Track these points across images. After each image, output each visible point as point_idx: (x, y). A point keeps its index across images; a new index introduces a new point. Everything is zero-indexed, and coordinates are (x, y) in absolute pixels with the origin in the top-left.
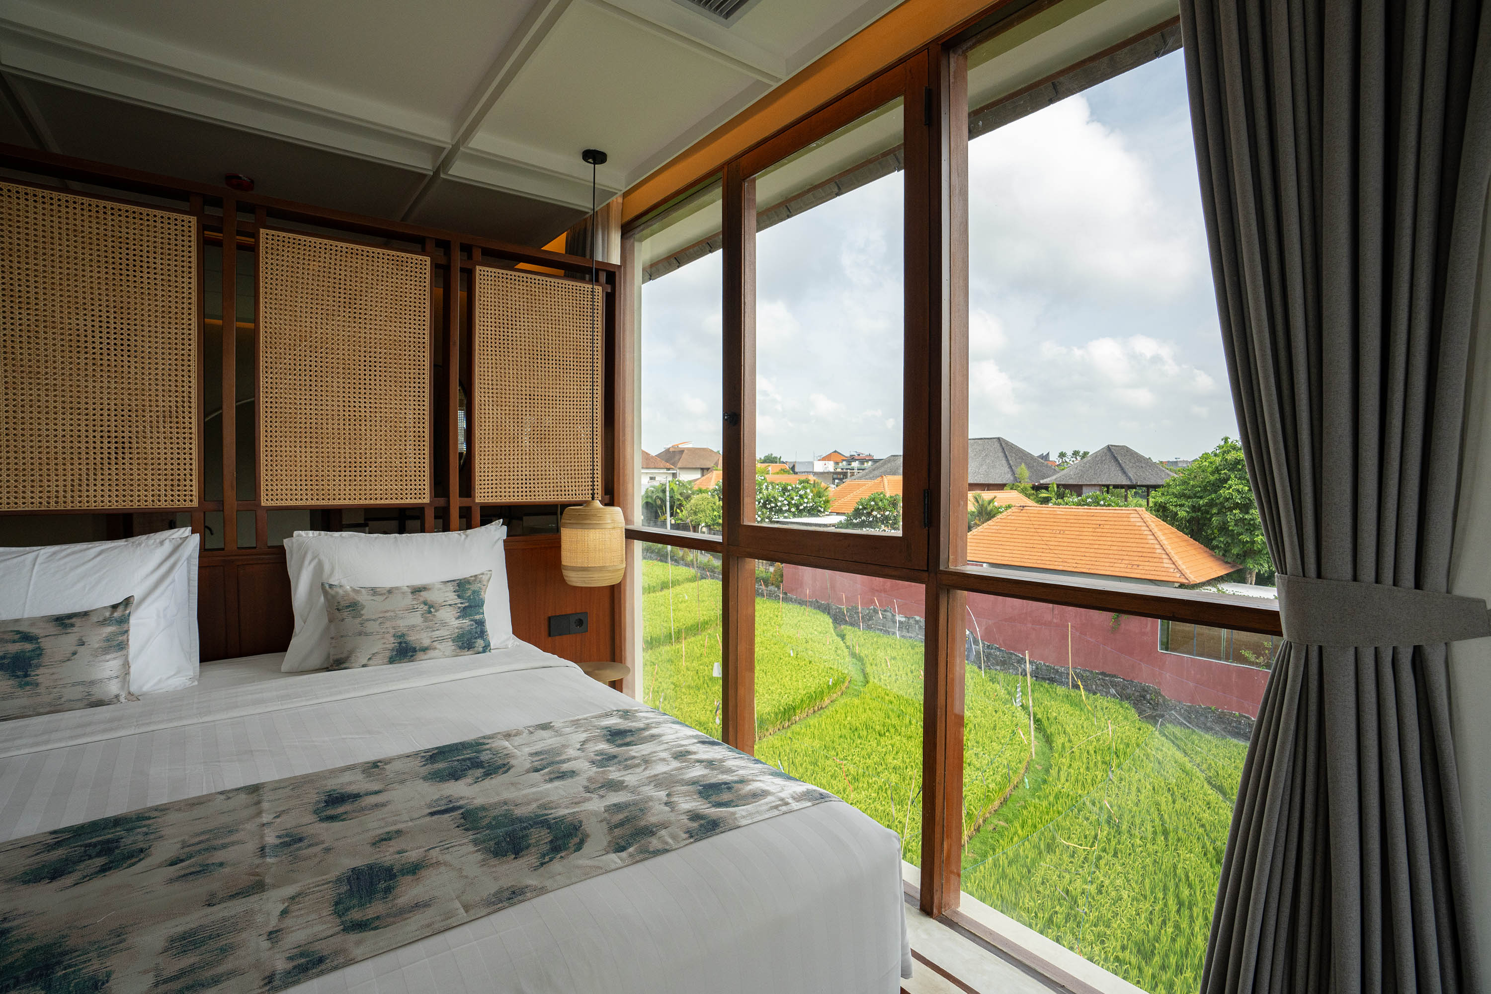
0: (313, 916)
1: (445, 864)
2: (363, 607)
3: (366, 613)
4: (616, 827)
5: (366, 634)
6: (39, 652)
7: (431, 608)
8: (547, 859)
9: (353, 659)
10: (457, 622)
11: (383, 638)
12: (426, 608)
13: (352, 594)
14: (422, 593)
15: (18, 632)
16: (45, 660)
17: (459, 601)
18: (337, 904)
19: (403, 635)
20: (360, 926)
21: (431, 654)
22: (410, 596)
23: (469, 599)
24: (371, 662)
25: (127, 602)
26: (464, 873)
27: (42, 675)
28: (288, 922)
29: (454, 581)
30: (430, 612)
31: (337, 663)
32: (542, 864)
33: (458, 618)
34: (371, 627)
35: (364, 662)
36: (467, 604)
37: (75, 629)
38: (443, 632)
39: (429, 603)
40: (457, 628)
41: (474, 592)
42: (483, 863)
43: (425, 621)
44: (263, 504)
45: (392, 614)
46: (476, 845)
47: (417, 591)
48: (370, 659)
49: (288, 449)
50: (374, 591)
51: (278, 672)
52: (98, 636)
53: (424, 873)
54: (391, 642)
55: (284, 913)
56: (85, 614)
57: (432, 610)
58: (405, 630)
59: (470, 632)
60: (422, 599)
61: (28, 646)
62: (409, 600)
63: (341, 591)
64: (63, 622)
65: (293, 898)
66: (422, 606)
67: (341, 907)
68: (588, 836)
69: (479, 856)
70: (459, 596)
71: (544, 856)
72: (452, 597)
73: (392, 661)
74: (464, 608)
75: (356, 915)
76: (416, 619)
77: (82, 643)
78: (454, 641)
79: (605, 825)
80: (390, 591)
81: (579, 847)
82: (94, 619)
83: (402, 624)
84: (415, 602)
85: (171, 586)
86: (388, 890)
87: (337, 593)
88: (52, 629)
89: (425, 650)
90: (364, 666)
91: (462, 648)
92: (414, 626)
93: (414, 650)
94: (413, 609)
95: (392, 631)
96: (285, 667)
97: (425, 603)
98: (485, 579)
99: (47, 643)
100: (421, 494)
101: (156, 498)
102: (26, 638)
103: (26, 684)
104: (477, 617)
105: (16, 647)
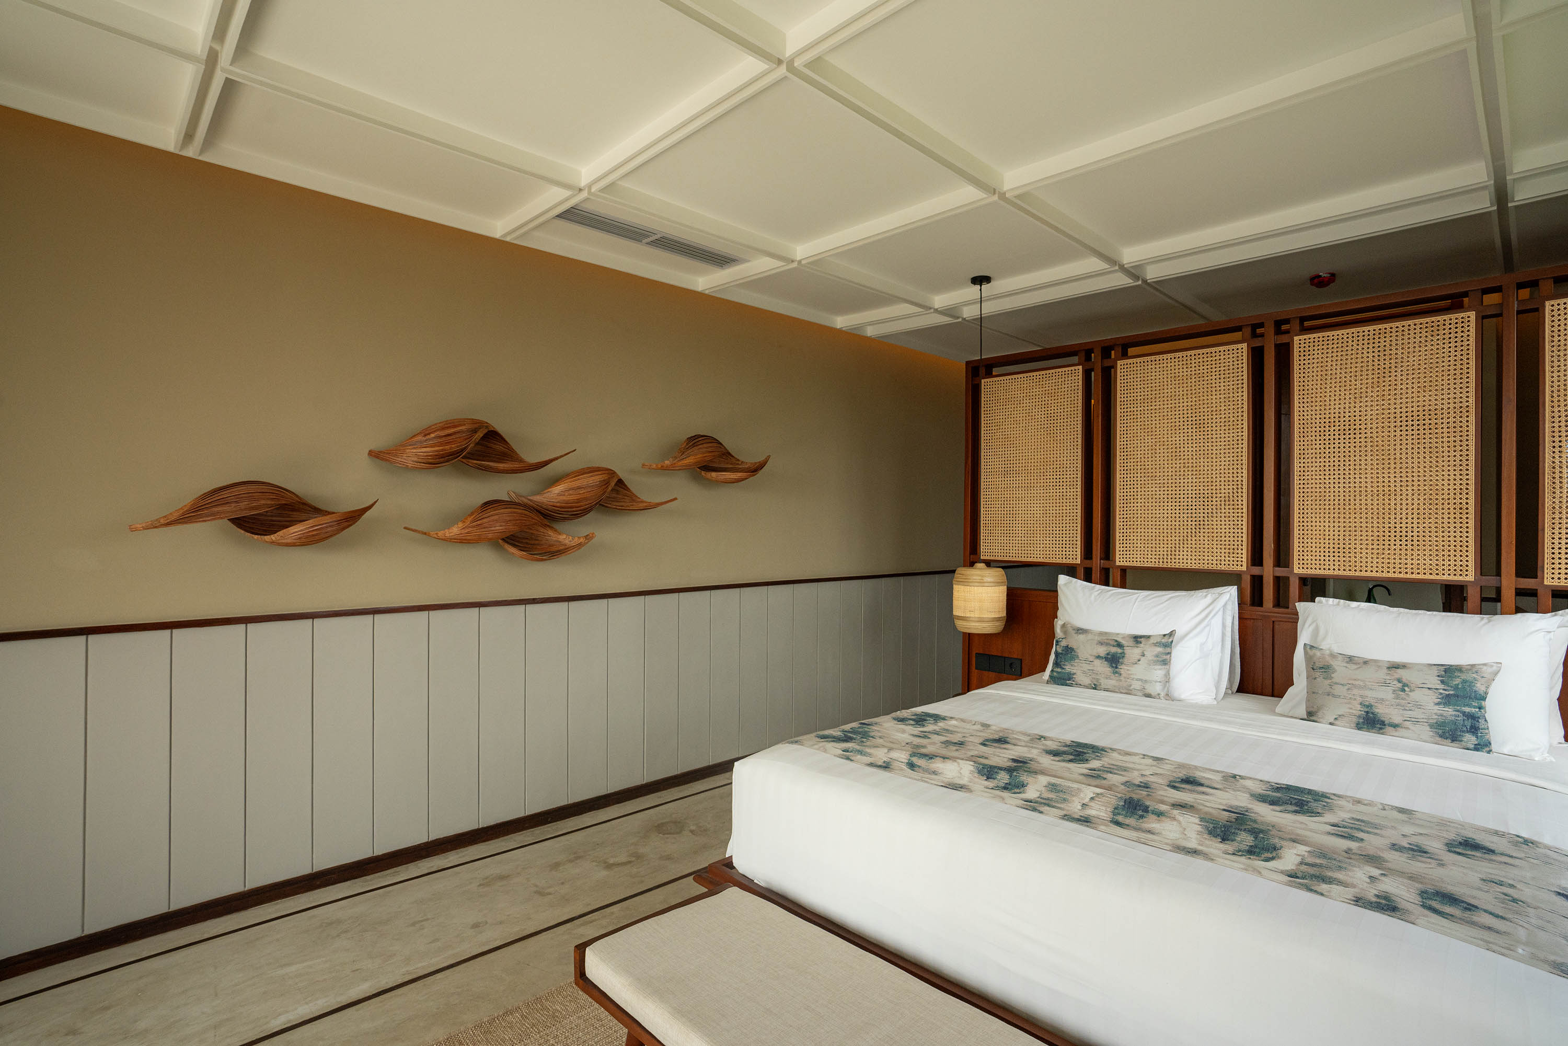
0: (1104, 808)
1: (1179, 822)
2: (1335, 671)
3: (1336, 677)
4: (1306, 864)
5: (1334, 696)
6: (1123, 655)
7: (1404, 686)
8: (1240, 853)
9: (1320, 714)
10: (1437, 707)
11: (1349, 703)
12: (1400, 685)
13: (1328, 658)
14: (1399, 671)
15: (1116, 641)
16: (1125, 660)
17: (1442, 686)
18: (1115, 808)
19: (1370, 706)
20: (1118, 823)
21: (1402, 732)
22: (1385, 671)
23: (1456, 688)
24: (1336, 722)
25: (1172, 634)
26: (1186, 833)
27: (1123, 669)
28: (1092, 804)
29: (1442, 665)
30: (1403, 690)
31: (1311, 716)
32: (1234, 854)
33: (1438, 704)
34: (1338, 690)
35: (1332, 720)
36: (1452, 692)
37: (1142, 645)
39: (1404, 680)
40: (1436, 714)
41: (1464, 681)
42: (1199, 833)
43: (1397, 697)
44: (1295, 571)
45: (1361, 683)
46: (1201, 821)
47: (1394, 667)
48: (1336, 719)
49: (1318, 524)
50: (1350, 659)
51: (1273, 712)
52: (1152, 651)
53: (1163, 818)
54: (1357, 710)
55: (1092, 798)
56: (1148, 637)
57: (1406, 689)
58: (1372, 702)
59: (1455, 723)
60: (1397, 676)
61: (1119, 651)
62: (1382, 674)
63: (1318, 654)
64: (1137, 639)
65: (1098, 794)
66: (1396, 682)
67: (1116, 811)
68: (1279, 858)
69: (1199, 828)
70: (1442, 682)
71: (1240, 851)
72: (1435, 682)
73: (1359, 727)
74: (1448, 696)
75: (1120, 818)
76: (1387, 694)
77: (1143, 655)
78: (1431, 726)
79: (1299, 859)
80: (1366, 662)
81: (1267, 860)
82: (1152, 641)
83: (1371, 696)
84: (1388, 678)
85: (1208, 629)
86: (1142, 817)
87: (1315, 654)
88: (1131, 643)
89: (1395, 726)
90: (1331, 724)
92: (1382, 700)
93: (1383, 723)
94: (1385, 684)
95: (1359, 700)
96: (1278, 710)
97: (1399, 681)
98: (1487, 671)
99: (1128, 651)
100: (1463, 570)
101: (1218, 562)
102: (1119, 645)
103: (1116, 672)
104: (1467, 709)
105: (1114, 650)
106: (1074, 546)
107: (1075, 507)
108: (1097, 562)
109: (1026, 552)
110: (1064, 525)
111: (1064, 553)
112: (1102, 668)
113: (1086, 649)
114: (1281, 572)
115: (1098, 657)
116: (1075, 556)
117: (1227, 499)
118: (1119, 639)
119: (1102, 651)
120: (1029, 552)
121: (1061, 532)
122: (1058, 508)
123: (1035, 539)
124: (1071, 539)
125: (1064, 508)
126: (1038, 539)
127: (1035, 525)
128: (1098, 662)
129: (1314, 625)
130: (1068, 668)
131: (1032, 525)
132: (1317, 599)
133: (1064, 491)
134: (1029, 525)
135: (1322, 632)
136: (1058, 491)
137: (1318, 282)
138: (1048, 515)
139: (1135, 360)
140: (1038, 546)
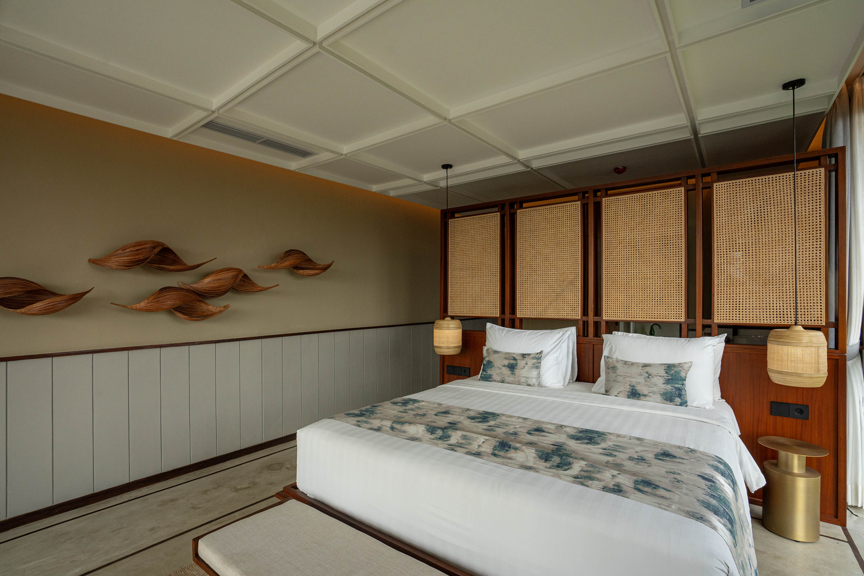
0: (489, 447)
1: (525, 452)
2: (618, 369)
3: (619, 372)
4: (584, 471)
5: (617, 382)
6: (516, 364)
7: (649, 375)
8: (553, 467)
9: (611, 391)
10: (664, 385)
11: (624, 385)
12: (647, 375)
13: (615, 363)
14: (647, 368)
15: (513, 357)
16: (518, 367)
17: (666, 375)
18: (495, 447)
19: (633, 386)
20: (495, 455)
21: (648, 398)
22: (641, 368)
23: (672, 375)
24: (618, 395)
25: (541, 352)
26: (528, 458)
27: (517, 372)
28: (483, 445)
29: (666, 364)
30: (649, 378)
31: (607, 392)
32: (550, 468)
33: (664, 384)
34: (620, 379)
35: (616, 394)
36: (670, 378)
37: (526, 359)
38: (655, 389)
39: (649, 372)
40: (663, 389)
41: (676, 372)
42: (534, 458)
43: (646, 381)
44: (604, 319)
45: (630, 375)
46: (536, 451)
47: (645, 366)
48: (618, 393)
49: (614, 294)
50: (625, 363)
51: (590, 391)
52: (531, 362)
53: (518, 451)
54: (628, 388)
55: (483, 442)
56: (529, 354)
57: (650, 376)
58: (635, 384)
59: (671, 392)
60: (646, 370)
61: (515, 362)
62: (639, 370)
63: (611, 360)
64: (524, 356)
65: (486, 440)
66: (645, 374)
67: (495, 448)
68: (571, 468)
69: (535, 455)
70: (666, 372)
71: (553, 466)
72: (663, 373)
73: (629, 397)
74: (668, 379)
75: (496, 452)
76: (641, 380)
77: (527, 364)
78: (661, 395)
79: (580, 468)
80: (632, 364)
81: (565, 470)
82: (531, 356)
83: (634, 381)
84: (642, 371)
85: (560, 349)
86: (507, 451)
87: (609, 361)
88: (521, 358)
89: (645, 396)
90: (616, 396)
91: (666, 400)
92: (639, 383)
93: (639, 395)
94: (641, 375)
95: (629, 383)
96: (593, 390)
97: (647, 373)
98: (686, 366)
99: (519, 362)
100: (680, 317)
101: (567, 315)
102: (515, 359)
103: (513, 374)
104: (677, 386)
105: (512, 362)
106: (496, 308)
107: (496, 287)
108: (508, 316)
109: (472, 311)
110: (491, 297)
111: (491, 311)
112: (506, 371)
113: (499, 362)
114: (597, 319)
115: (504, 366)
116: (496, 313)
117: (571, 282)
118: (515, 356)
119: (506, 362)
120: (473, 311)
121: (490, 300)
122: (488, 288)
123: (476, 304)
124: (495, 304)
125: (491, 287)
126: (478, 304)
127: (477, 297)
128: (504, 368)
129: (610, 346)
130: (489, 372)
131: (475, 297)
132: (614, 332)
133: (491, 278)
134: (473, 297)
135: (614, 350)
136: (488, 278)
137: (618, 171)
138: (483, 291)
139: (526, 210)
140: (478, 307)
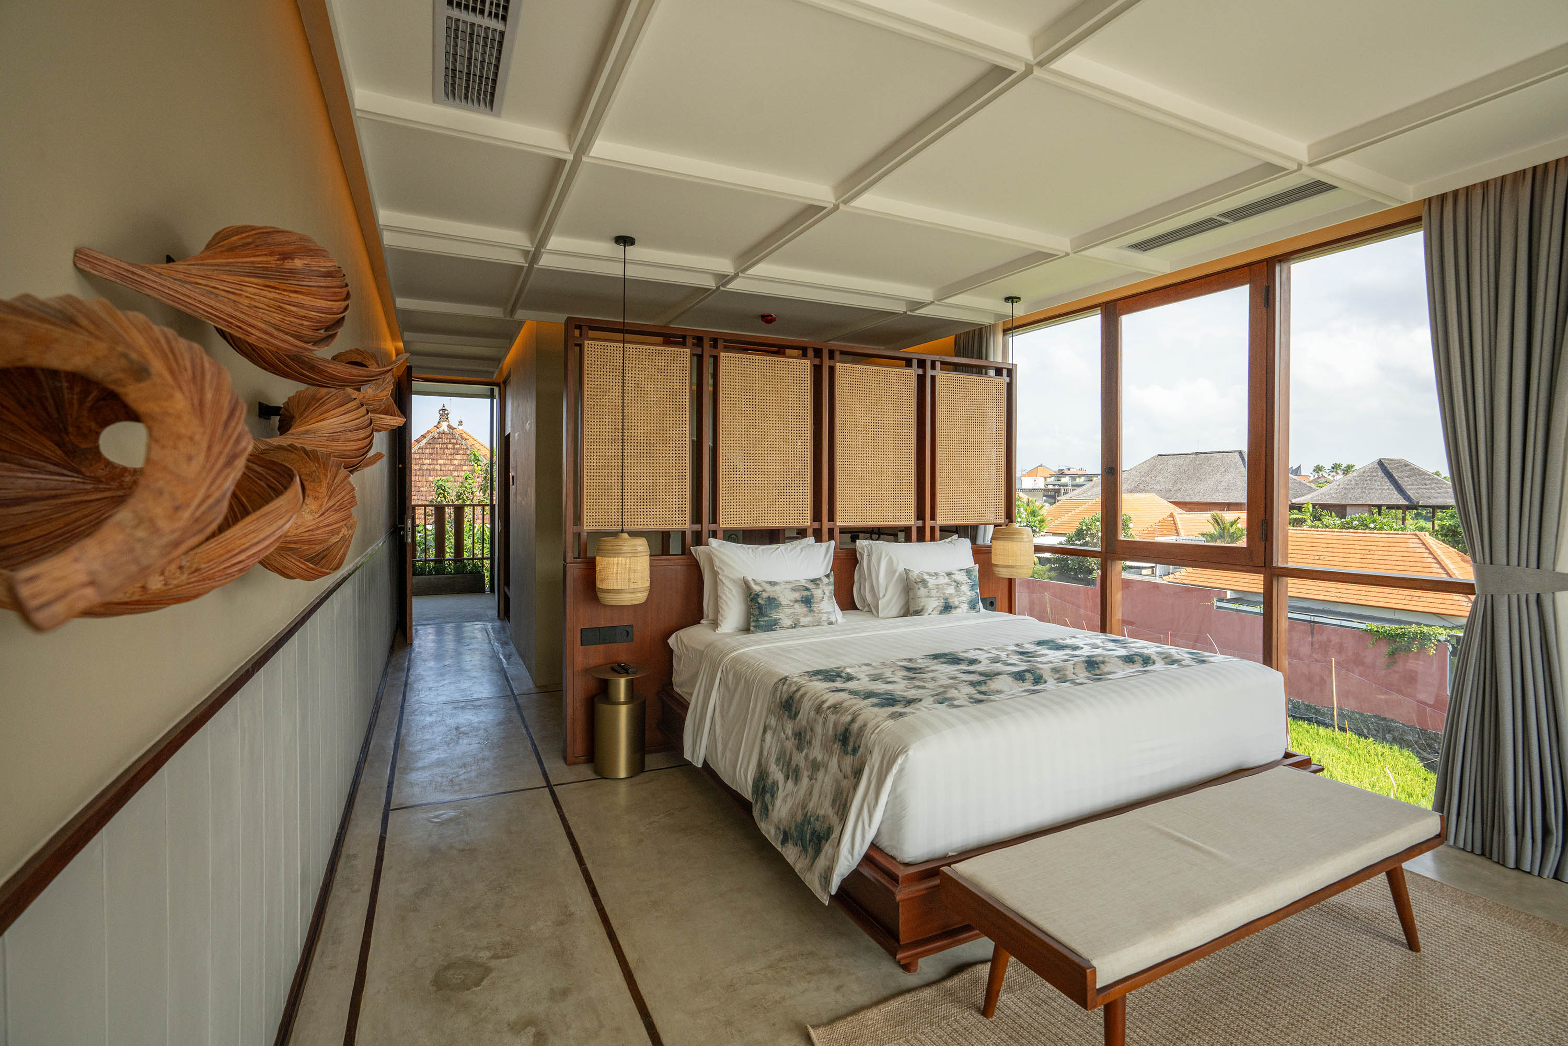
2: (926, 582)
3: (928, 585)
5: (929, 597)
6: (812, 596)
7: (957, 584)
9: (925, 610)
10: (970, 593)
11: (937, 600)
12: (954, 584)
13: (921, 575)
14: (949, 576)
15: (803, 586)
16: (814, 600)
17: (969, 581)
19: (946, 599)
21: (959, 611)
22: (945, 577)
23: (973, 580)
24: (931, 613)
27: (815, 607)
29: (964, 569)
30: (957, 587)
33: (970, 591)
34: (931, 593)
35: (928, 612)
36: (973, 583)
37: (819, 586)
38: (963, 599)
39: (954, 581)
40: (970, 597)
43: (956, 591)
44: (837, 524)
45: (940, 586)
48: (931, 611)
49: (849, 491)
50: (929, 574)
52: (827, 590)
54: (941, 602)
56: (819, 579)
57: (959, 585)
58: (946, 596)
59: (975, 599)
60: (952, 579)
61: (808, 593)
62: (947, 580)
63: (915, 573)
64: (815, 582)
66: (952, 583)
70: (968, 578)
73: (942, 612)
74: (972, 585)
76: (949, 590)
77: (823, 593)
78: (968, 604)
80: (936, 574)
82: (824, 582)
83: (945, 592)
84: (950, 581)
87: (913, 574)
88: (813, 586)
89: (956, 608)
90: (928, 615)
91: (971, 608)
92: (950, 594)
93: (951, 607)
94: (948, 585)
95: (940, 596)
99: (814, 592)
100: (910, 519)
102: (807, 589)
103: (811, 611)
105: (806, 593)
106: (683, 513)
107: (684, 477)
108: (705, 526)
109: (636, 520)
110: (674, 493)
111: (674, 519)
112: (800, 609)
113: (786, 597)
114: (831, 525)
115: (796, 601)
116: (686, 522)
117: (798, 473)
118: (806, 584)
119: (797, 595)
120: (639, 520)
121: (671, 500)
122: (667, 478)
123: (645, 507)
124: (680, 506)
125: (674, 477)
126: (648, 507)
127: (645, 494)
128: (797, 606)
130: (775, 616)
131: (642, 494)
133: (674, 462)
134: (639, 494)
136: (668, 462)
138: (658, 484)
139: (732, 354)
140: (649, 513)
